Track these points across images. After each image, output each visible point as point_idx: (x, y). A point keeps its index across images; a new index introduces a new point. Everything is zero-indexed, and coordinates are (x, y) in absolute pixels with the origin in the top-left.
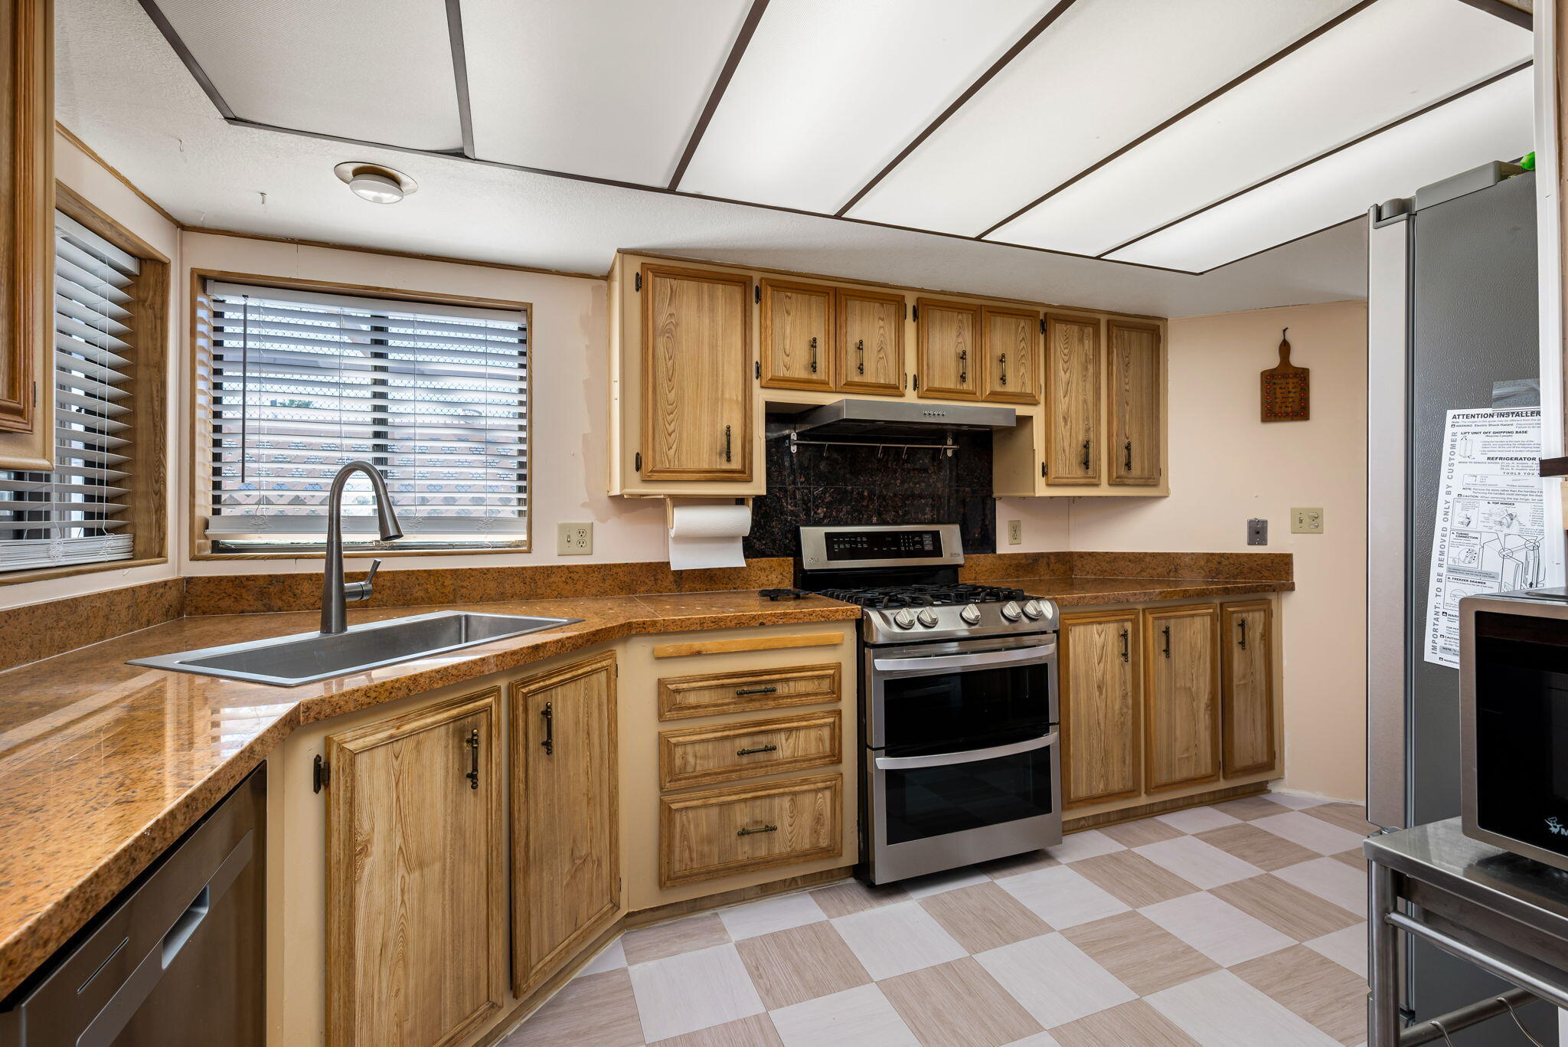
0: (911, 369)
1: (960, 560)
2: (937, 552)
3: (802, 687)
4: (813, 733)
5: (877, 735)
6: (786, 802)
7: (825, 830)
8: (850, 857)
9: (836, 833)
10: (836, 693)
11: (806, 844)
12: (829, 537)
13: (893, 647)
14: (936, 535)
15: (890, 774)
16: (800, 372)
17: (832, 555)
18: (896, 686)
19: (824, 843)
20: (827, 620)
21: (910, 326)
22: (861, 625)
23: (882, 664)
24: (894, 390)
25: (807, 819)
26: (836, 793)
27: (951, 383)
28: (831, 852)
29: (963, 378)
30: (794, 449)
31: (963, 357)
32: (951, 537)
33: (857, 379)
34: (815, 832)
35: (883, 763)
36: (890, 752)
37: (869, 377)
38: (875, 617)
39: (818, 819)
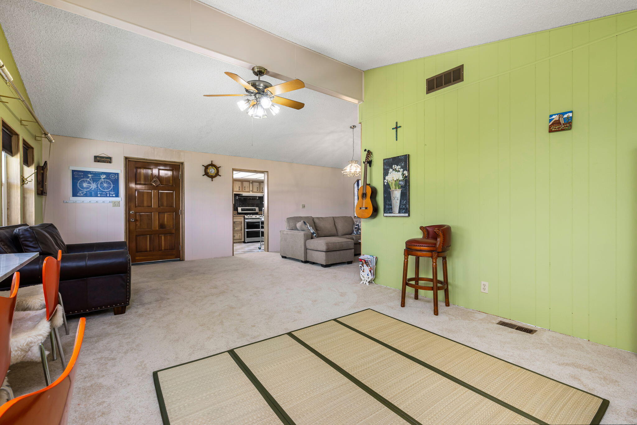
0: (251, 189)
1: (258, 212)
2: (255, 211)
3: (238, 223)
4: (239, 228)
5: (246, 228)
6: (236, 234)
7: (240, 237)
8: (243, 240)
9: (241, 238)
10: (241, 223)
11: (238, 238)
12: (242, 209)
13: (247, 219)
14: (255, 209)
15: (247, 231)
16: (238, 190)
17: (242, 211)
18: (247, 223)
19: (240, 238)
20: (241, 216)
21: (251, 184)
22: (244, 217)
23: (246, 220)
24: (249, 192)
25: (238, 236)
26: (241, 234)
27: (256, 191)
28: (241, 239)
29: (257, 190)
30: (237, 198)
31: (258, 188)
32: (257, 209)
33: (244, 191)
34: (239, 237)
35: (246, 230)
36: (247, 229)
37: (246, 190)
38: (245, 216)
39: (240, 236)
